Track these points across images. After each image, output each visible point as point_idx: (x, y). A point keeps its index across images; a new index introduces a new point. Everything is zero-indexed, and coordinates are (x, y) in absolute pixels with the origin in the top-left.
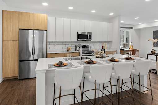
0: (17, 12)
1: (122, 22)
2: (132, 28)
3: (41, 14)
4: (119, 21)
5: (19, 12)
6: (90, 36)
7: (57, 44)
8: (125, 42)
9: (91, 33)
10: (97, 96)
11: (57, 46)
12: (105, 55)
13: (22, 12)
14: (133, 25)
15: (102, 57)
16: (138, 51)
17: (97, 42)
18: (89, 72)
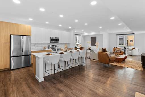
0: (9, 23)
1: (75, 31)
2: (81, 35)
3: (27, 25)
4: (74, 31)
5: (10, 23)
6: (58, 40)
7: (36, 45)
8: (78, 43)
9: (58, 38)
10: (66, 69)
11: (36, 46)
12: (67, 50)
13: (12, 23)
14: (82, 33)
15: (66, 51)
16: (84, 48)
17: (62, 43)
18: (62, 57)
